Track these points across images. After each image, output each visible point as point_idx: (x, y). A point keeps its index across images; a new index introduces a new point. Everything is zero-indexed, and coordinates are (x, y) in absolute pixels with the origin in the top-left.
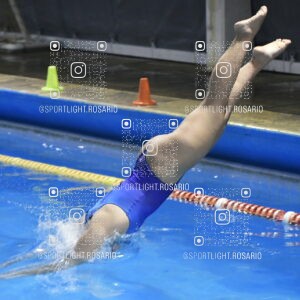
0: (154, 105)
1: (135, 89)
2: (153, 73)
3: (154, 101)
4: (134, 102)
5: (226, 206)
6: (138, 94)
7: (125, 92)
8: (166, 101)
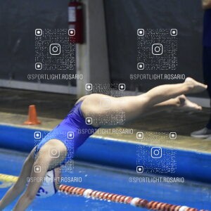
0: (39, 124)
1: (26, 113)
2: (39, 101)
3: (39, 121)
4: (26, 123)
5: (91, 194)
6: (28, 117)
7: (19, 115)
8: (47, 121)
